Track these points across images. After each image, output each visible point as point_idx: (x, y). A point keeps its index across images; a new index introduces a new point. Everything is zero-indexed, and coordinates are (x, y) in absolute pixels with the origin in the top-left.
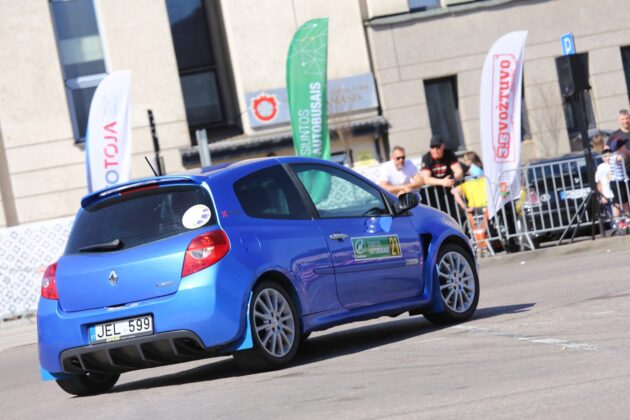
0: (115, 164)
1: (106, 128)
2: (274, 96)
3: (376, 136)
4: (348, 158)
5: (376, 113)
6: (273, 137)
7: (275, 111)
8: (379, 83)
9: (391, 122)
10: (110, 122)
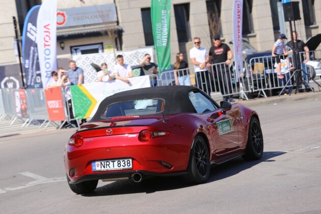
0: (49, 45)
1: (45, 27)
2: (64, 12)
3: (116, 36)
4: (101, 46)
5: (116, 24)
6: (64, 34)
7: (65, 20)
8: (118, 8)
9: (124, 29)
10: (47, 24)
